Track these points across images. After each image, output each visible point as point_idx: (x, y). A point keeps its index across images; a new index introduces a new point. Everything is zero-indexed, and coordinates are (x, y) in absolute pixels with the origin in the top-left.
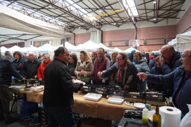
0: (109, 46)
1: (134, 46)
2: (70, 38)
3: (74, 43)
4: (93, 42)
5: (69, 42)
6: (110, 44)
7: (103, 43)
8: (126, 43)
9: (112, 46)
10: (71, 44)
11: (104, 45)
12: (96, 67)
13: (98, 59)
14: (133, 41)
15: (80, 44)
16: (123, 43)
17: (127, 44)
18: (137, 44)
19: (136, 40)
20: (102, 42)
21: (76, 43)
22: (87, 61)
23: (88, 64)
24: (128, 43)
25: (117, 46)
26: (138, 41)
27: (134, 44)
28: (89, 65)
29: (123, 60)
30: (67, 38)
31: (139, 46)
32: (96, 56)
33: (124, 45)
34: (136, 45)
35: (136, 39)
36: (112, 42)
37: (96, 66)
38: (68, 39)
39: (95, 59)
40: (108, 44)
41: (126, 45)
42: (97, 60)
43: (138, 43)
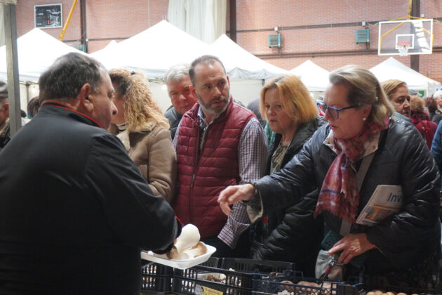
0: (270, 52)
1: (404, 52)
2: (58, 8)
3: (78, 36)
4: (185, 30)
5: (50, 32)
6: (273, 41)
7: (238, 35)
8: (361, 35)
9: (287, 51)
10: (64, 41)
11: (243, 45)
12: (185, 158)
13: (194, 115)
14: (401, 28)
15: (113, 42)
16: (347, 40)
17: (367, 44)
18: (422, 42)
19: (418, 23)
20: (232, 33)
21: (89, 35)
22: (138, 129)
23: (141, 145)
24: (374, 37)
25: (313, 55)
26: (426, 25)
27: (404, 43)
28: (149, 146)
29: (352, 111)
30: (39, 9)
31: (430, 52)
32: (182, 97)
33: (353, 47)
34: (417, 48)
35: (415, 13)
36: (285, 33)
37: (186, 153)
38: (46, 14)
39: (179, 117)
40: (262, 43)
41: (363, 47)
42: (189, 124)
43: (427, 36)
